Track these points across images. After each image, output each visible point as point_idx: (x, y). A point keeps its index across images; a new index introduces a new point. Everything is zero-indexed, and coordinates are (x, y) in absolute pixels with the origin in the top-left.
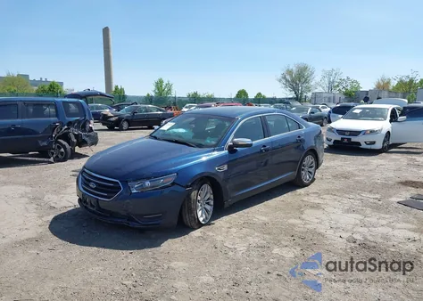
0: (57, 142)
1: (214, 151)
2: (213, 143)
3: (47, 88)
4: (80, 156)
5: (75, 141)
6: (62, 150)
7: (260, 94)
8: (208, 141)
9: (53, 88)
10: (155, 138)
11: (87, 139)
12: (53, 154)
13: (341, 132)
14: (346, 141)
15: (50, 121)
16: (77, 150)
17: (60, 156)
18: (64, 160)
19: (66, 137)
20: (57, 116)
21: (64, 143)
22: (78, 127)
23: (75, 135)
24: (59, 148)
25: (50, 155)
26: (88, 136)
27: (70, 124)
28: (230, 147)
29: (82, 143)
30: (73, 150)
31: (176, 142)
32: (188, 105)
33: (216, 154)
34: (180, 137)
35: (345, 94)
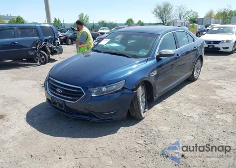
0: (40, 52)
1: (147, 60)
2: (145, 54)
3: (15, 20)
4: (53, 60)
5: (50, 51)
6: (43, 57)
7: (140, 21)
8: (141, 53)
9: (19, 20)
10: (97, 51)
11: (56, 50)
12: (37, 60)
13: (207, 42)
14: (211, 47)
15: (34, 39)
16: (52, 57)
17: (42, 61)
18: (45, 63)
19: (44, 49)
20: (38, 36)
21: (44, 53)
22: (51, 43)
23: (49, 47)
24: (41, 56)
25: (36, 60)
26: (57, 48)
27: (46, 40)
28: (158, 57)
29: (54, 52)
30: (49, 57)
31: (115, 54)
32: (101, 28)
33: (149, 63)
34: (116, 50)
35: (190, 20)
